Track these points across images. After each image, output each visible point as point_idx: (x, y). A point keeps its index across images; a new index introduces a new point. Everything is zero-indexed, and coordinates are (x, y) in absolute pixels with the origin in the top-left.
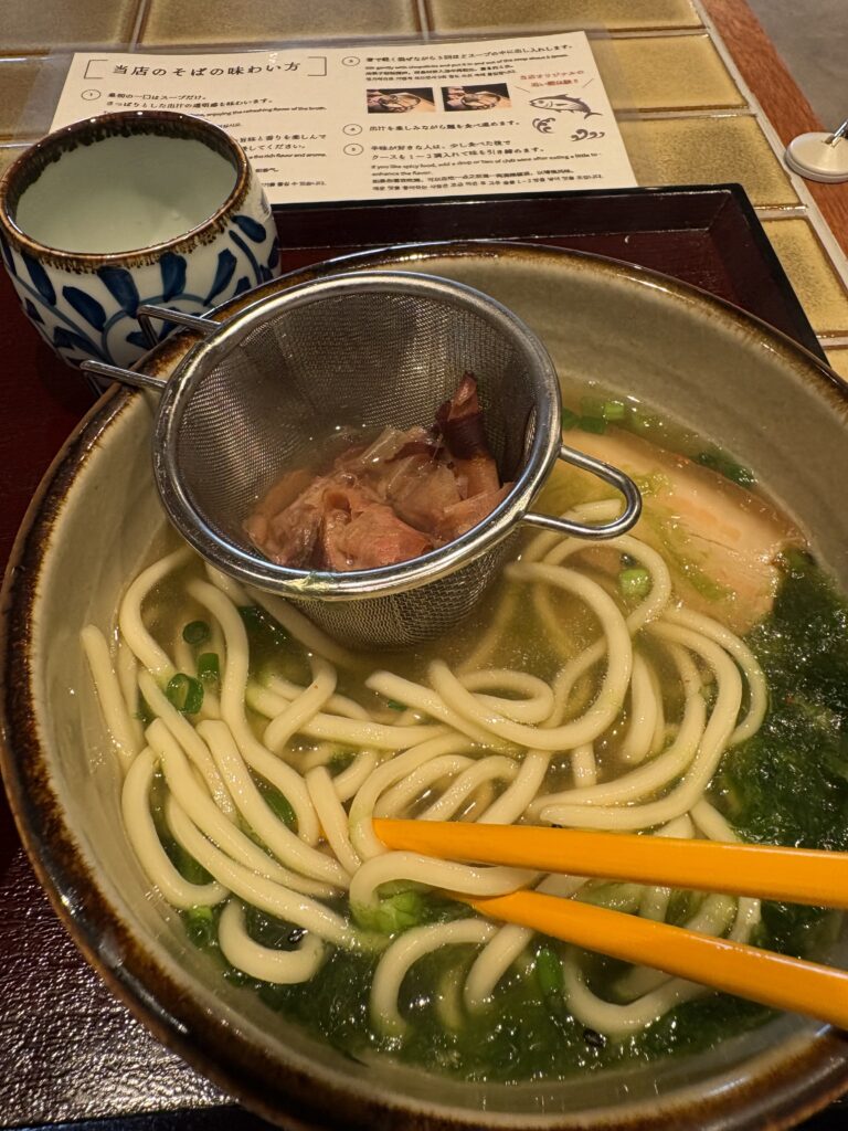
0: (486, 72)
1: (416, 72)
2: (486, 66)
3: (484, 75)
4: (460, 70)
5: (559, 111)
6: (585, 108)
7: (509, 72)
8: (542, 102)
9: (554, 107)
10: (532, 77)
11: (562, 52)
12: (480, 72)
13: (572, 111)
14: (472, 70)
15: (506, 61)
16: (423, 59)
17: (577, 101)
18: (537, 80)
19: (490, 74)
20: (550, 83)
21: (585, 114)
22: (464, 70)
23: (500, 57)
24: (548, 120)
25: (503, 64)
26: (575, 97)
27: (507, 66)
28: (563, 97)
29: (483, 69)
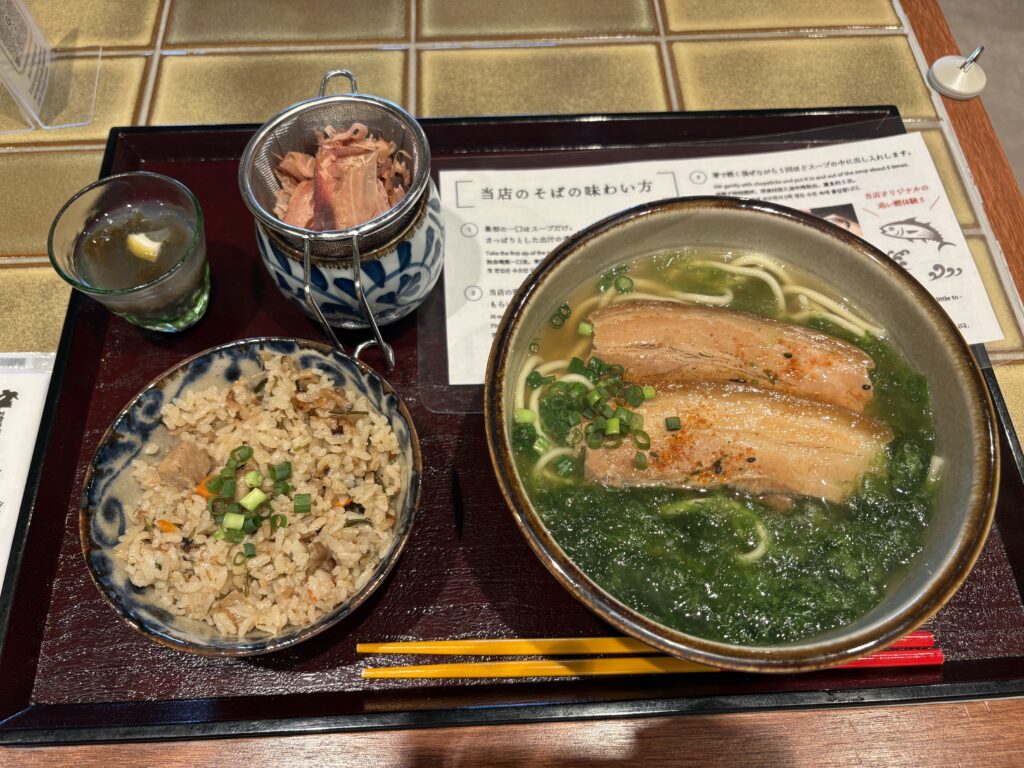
0: (830, 188)
1: (763, 191)
2: (828, 180)
3: (828, 192)
4: (803, 187)
5: (911, 240)
6: (937, 237)
7: (853, 188)
8: (892, 229)
9: (906, 235)
10: (877, 195)
11: (901, 160)
12: (824, 189)
13: (924, 240)
14: (815, 186)
15: (847, 173)
16: (767, 172)
17: (926, 226)
18: (882, 199)
19: (834, 192)
20: (897, 203)
21: (939, 243)
22: (808, 187)
23: (839, 169)
24: (902, 253)
25: (845, 178)
26: (924, 222)
27: (850, 181)
28: (911, 221)
29: (826, 184)
